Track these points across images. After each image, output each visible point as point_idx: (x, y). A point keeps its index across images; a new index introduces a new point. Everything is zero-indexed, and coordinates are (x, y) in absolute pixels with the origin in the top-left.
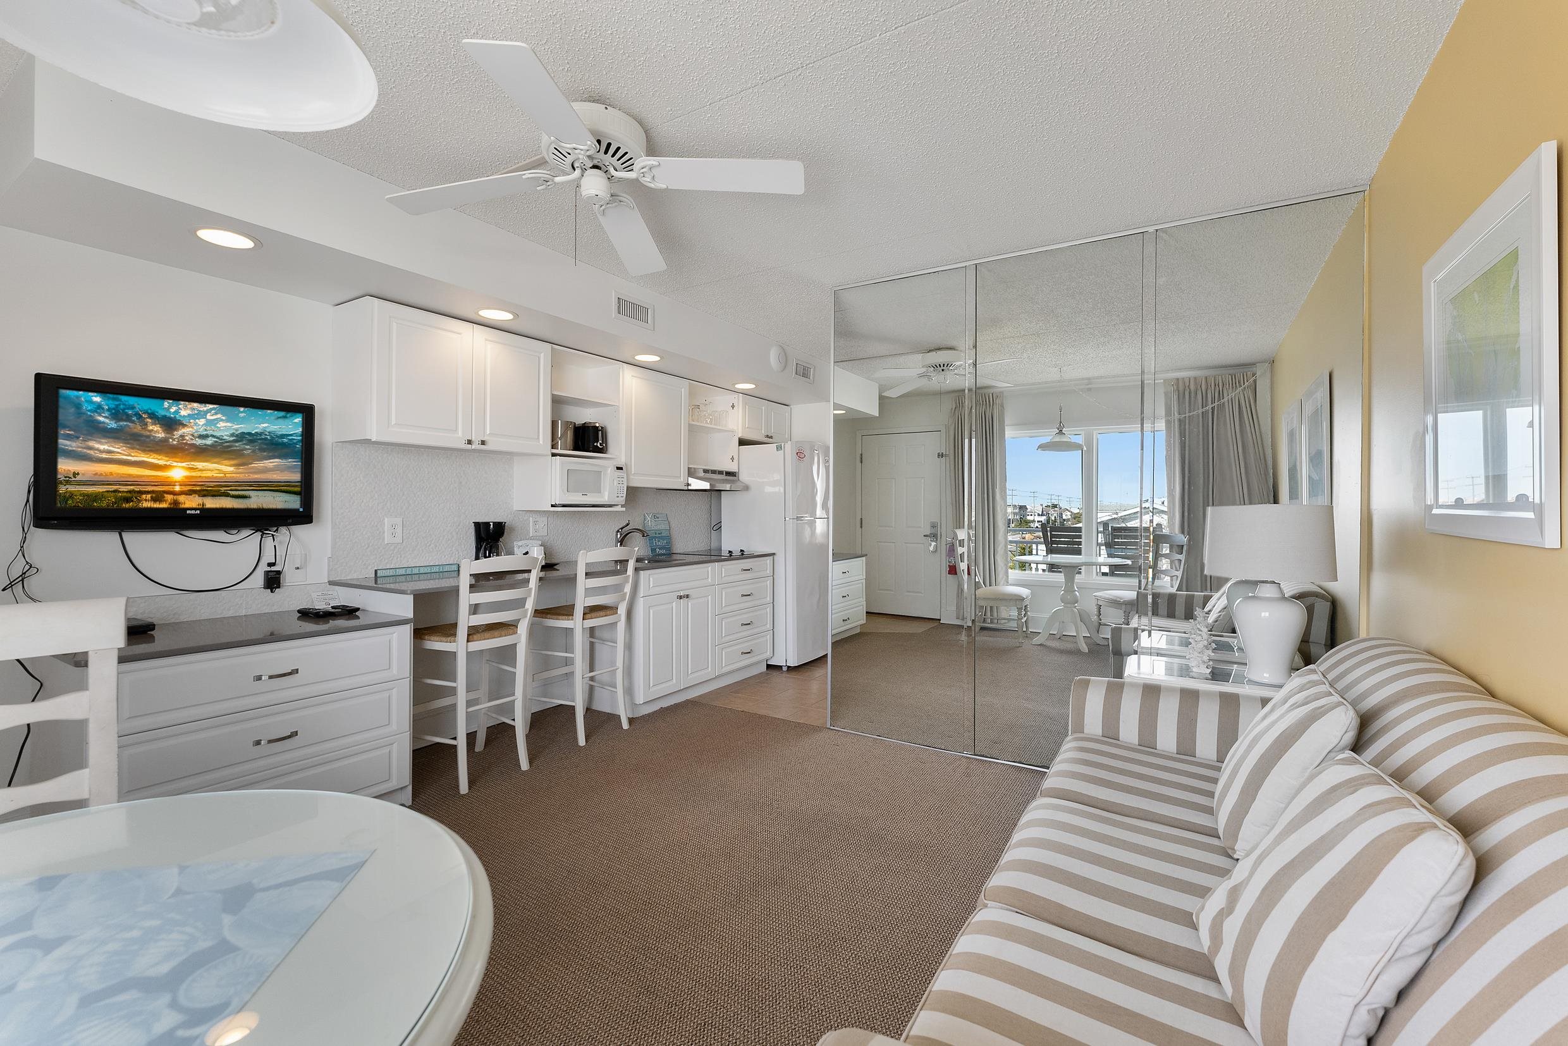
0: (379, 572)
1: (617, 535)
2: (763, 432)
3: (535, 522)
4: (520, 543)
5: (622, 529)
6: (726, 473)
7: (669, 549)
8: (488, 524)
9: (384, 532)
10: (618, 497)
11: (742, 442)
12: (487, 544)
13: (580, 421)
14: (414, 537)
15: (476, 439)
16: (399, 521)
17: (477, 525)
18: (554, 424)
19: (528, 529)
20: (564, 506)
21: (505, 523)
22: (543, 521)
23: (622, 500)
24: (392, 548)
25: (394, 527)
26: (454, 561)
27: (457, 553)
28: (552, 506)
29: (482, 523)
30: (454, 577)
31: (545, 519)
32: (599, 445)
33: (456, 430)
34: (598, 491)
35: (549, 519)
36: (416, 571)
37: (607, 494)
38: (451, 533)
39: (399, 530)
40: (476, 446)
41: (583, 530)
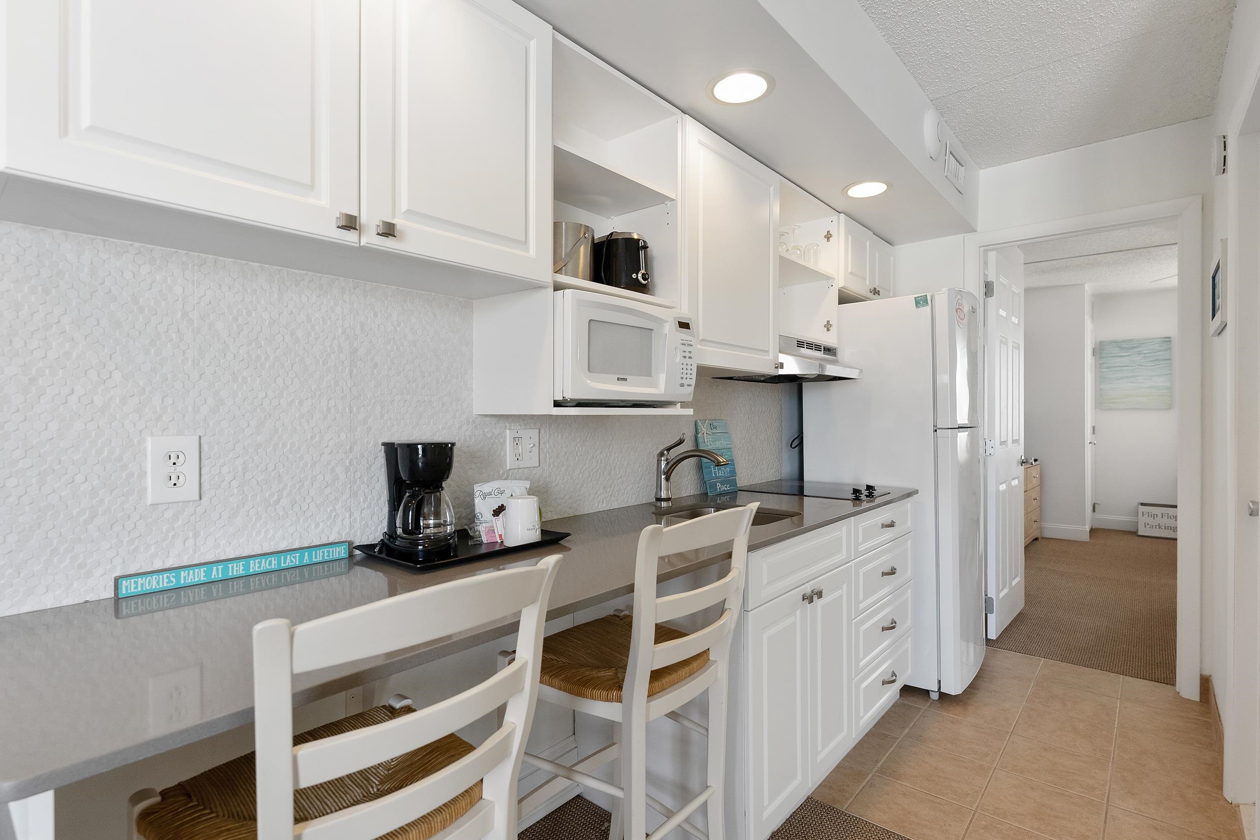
0: (124, 583)
1: (659, 461)
2: (868, 283)
3: (516, 440)
4: (487, 488)
5: (669, 449)
6: (824, 348)
7: (734, 483)
8: (411, 448)
9: (143, 475)
10: (682, 385)
11: (844, 299)
12: (412, 496)
13: (602, 231)
14: (235, 484)
15: (370, 219)
16: (188, 444)
17: (391, 449)
18: (556, 226)
19: (502, 453)
20: (581, 404)
21: (453, 444)
22: (530, 436)
23: (688, 392)
24: (169, 514)
25: (173, 459)
26: (340, 534)
27: (347, 515)
28: (557, 404)
29: (401, 445)
30: (341, 574)
31: (534, 433)
32: (640, 278)
33: (311, 187)
34: (646, 370)
35: (542, 432)
36: (237, 569)
37: (662, 378)
38: (333, 470)
39: (189, 468)
40: (370, 239)
41: (601, 453)
